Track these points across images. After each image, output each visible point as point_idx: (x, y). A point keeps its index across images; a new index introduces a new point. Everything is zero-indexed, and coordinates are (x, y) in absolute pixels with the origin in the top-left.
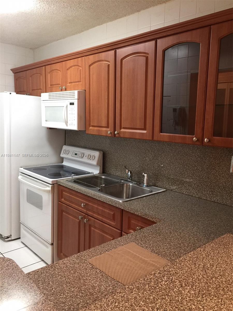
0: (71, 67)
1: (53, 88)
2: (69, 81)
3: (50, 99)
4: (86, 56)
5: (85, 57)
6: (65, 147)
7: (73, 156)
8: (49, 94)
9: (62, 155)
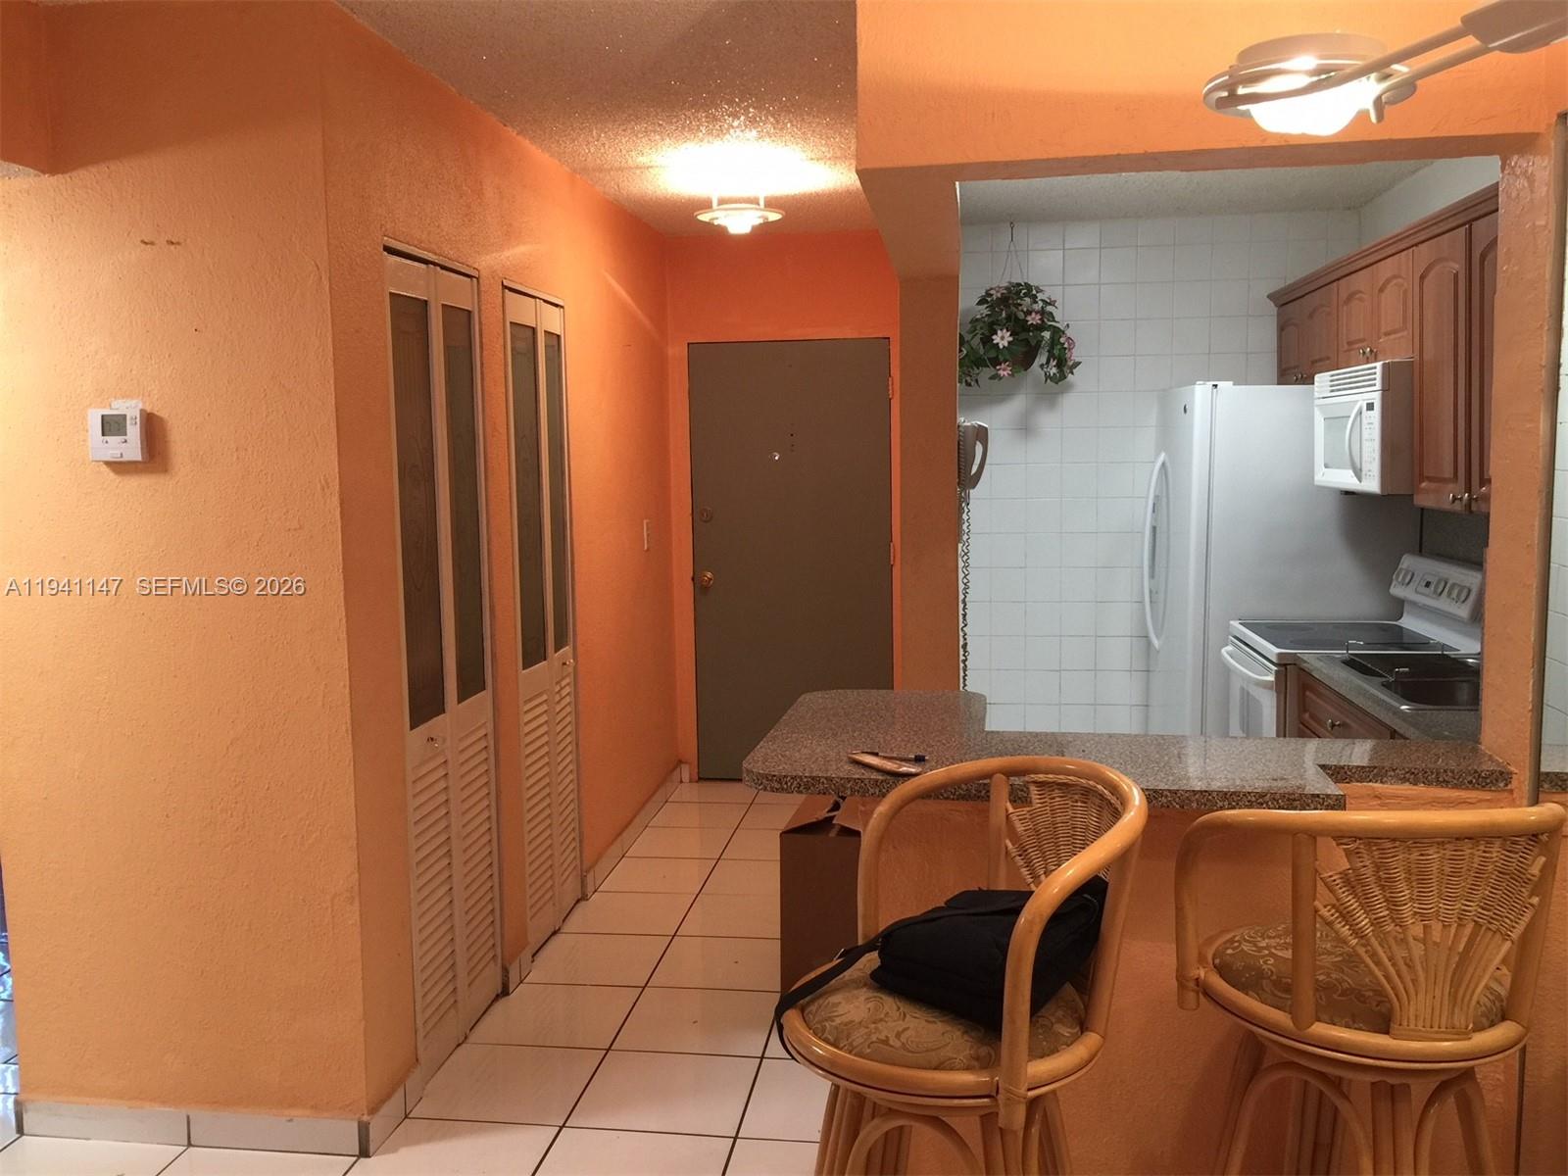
0: (1388, 281)
1: (1353, 352)
2: (1383, 330)
3: (1335, 388)
4: (1416, 245)
5: (1414, 248)
6: (1408, 562)
7: (1420, 593)
8: (1332, 376)
9: (1397, 590)
